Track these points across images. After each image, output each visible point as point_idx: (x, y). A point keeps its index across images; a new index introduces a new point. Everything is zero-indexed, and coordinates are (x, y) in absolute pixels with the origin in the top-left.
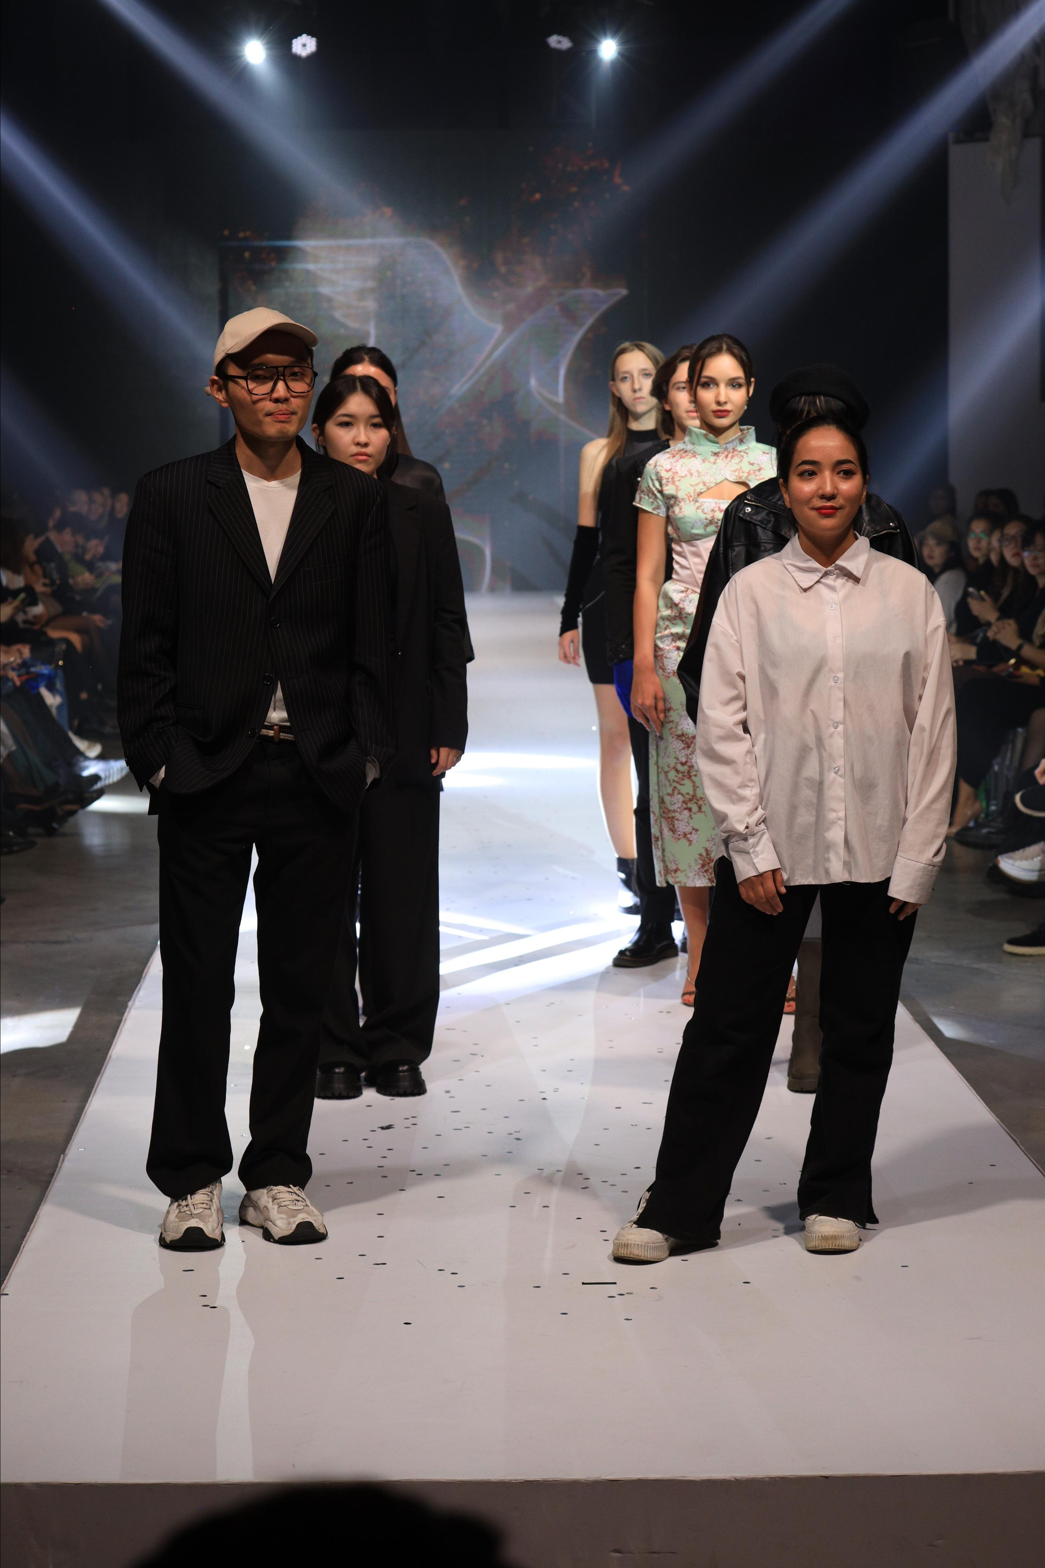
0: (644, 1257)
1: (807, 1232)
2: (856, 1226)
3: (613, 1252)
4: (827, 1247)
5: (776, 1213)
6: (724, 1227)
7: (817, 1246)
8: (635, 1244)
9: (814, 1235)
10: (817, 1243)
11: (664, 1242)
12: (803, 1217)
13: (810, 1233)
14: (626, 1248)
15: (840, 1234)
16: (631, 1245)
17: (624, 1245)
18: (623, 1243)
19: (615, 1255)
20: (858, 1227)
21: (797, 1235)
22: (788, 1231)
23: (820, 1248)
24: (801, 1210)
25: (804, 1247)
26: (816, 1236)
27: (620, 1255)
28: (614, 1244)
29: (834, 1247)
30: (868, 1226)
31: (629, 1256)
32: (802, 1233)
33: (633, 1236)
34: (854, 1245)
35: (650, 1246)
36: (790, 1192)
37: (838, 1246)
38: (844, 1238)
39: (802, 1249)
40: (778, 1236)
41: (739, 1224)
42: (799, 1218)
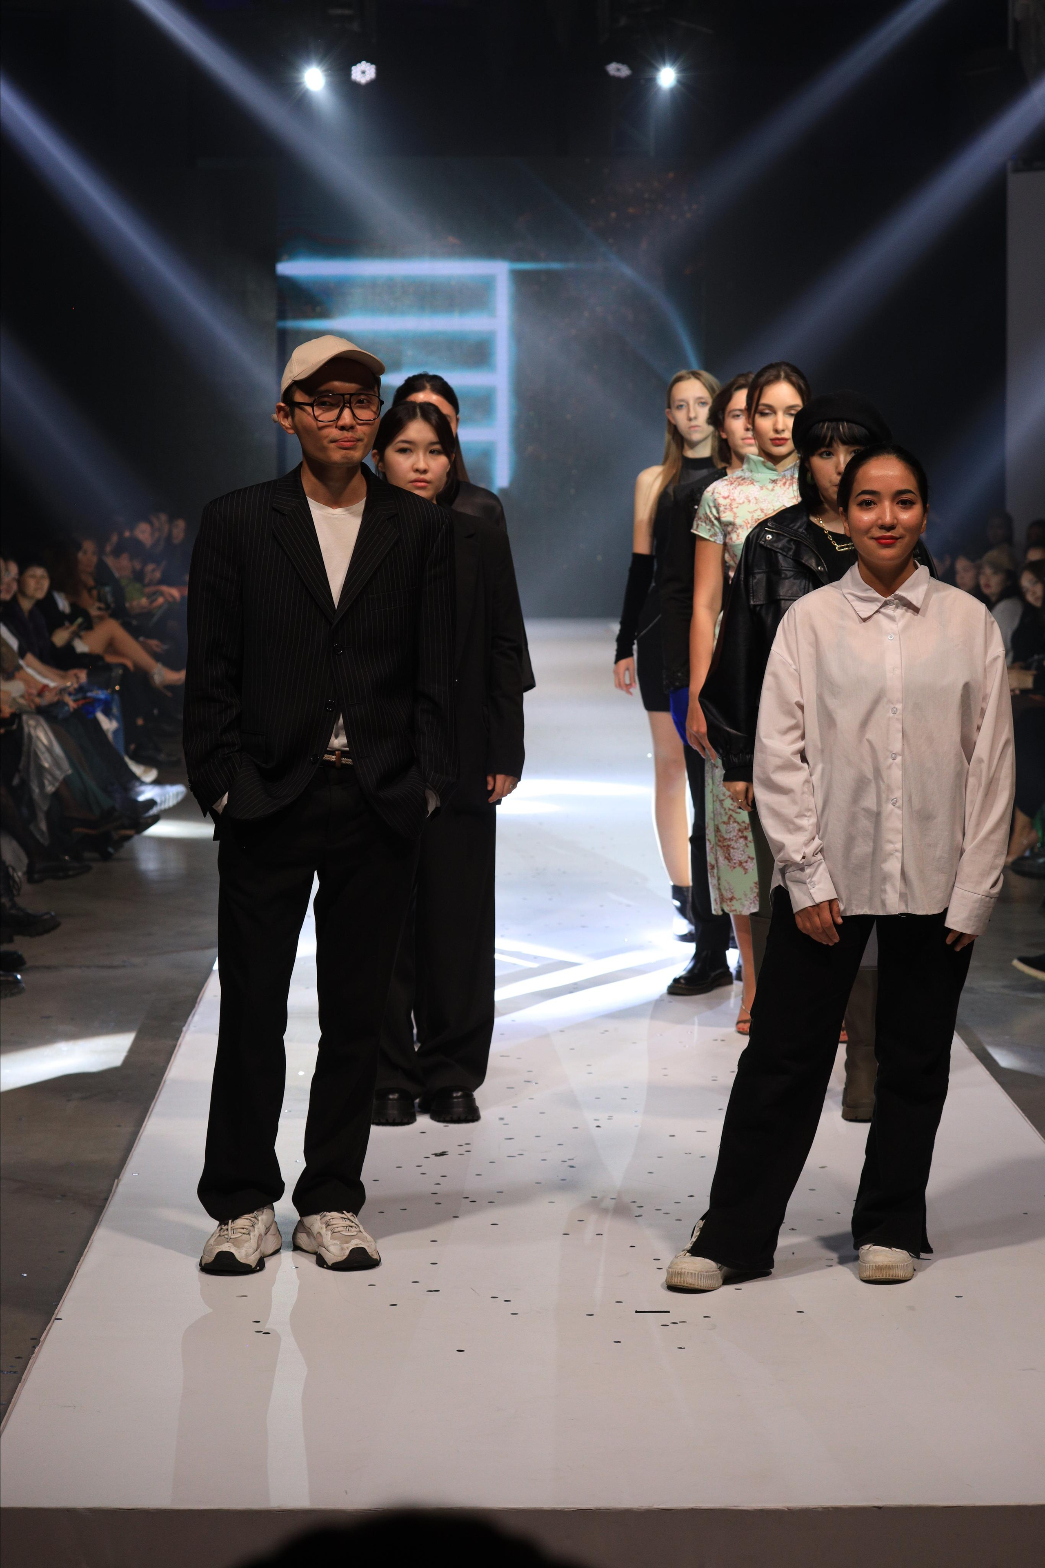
0: (698, 1286)
1: (861, 1262)
2: (910, 1255)
3: (666, 1280)
4: (881, 1277)
5: (831, 1243)
6: (777, 1256)
7: (871, 1275)
8: (688, 1273)
9: (868, 1265)
10: (871, 1273)
11: (717, 1271)
12: (857, 1246)
13: (864, 1263)
14: (679, 1277)
15: (894, 1265)
16: (684, 1274)
18: (677, 1272)
19: (668, 1284)
20: (912, 1257)
21: (851, 1265)
22: (842, 1261)
23: (874, 1278)
24: (855, 1239)
25: (858, 1276)
26: (870, 1266)
27: (673, 1283)
28: (668, 1273)
29: (887, 1277)
30: (923, 1255)
31: (681, 1284)
32: (856, 1263)
33: (686, 1264)
34: (908, 1275)
35: (705, 1274)
36: (844, 1222)
37: (892, 1276)
38: (897, 1267)
39: (858, 1280)
40: (832, 1266)
41: (793, 1254)
42: (853, 1248)
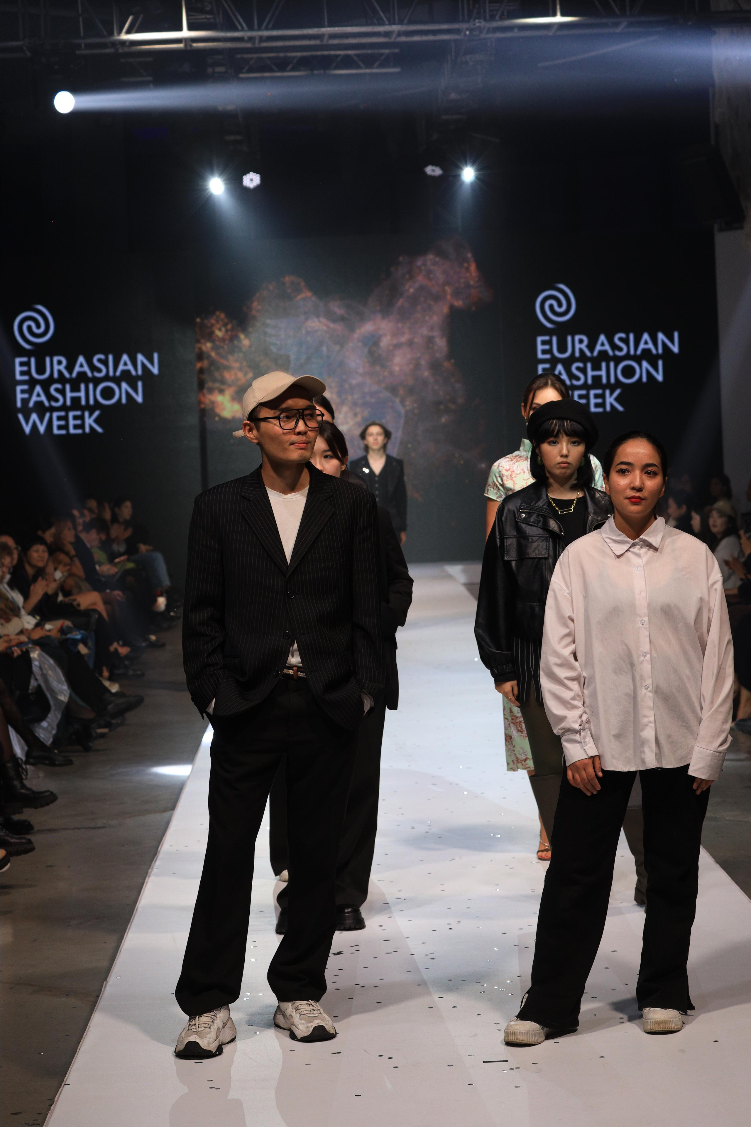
0: (527, 1041)
1: (644, 1018)
2: (680, 1013)
3: (504, 1039)
4: (659, 1029)
5: (619, 1006)
7: (652, 1029)
8: (520, 1032)
9: (650, 1021)
10: (652, 1026)
11: (541, 1030)
12: (641, 1009)
13: (647, 1020)
14: (513, 1035)
15: (668, 1020)
16: (517, 1033)
17: (512, 1033)
18: (511, 1032)
19: (506, 1041)
20: (681, 1014)
21: (637, 1021)
22: (630, 1019)
23: (654, 1030)
24: (639, 1004)
25: (643, 1029)
26: (651, 1021)
27: (509, 1040)
28: (505, 1033)
29: (664, 1029)
30: (688, 1012)
31: (516, 1041)
32: (641, 1020)
33: (518, 1027)
34: (679, 1027)
35: (531, 1033)
36: (630, 990)
37: (667, 1028)
38: (671, 1022)
39: (641, 1032)
40: (624, 1023)
41: (595, 1015)
42: (637, 1009)
